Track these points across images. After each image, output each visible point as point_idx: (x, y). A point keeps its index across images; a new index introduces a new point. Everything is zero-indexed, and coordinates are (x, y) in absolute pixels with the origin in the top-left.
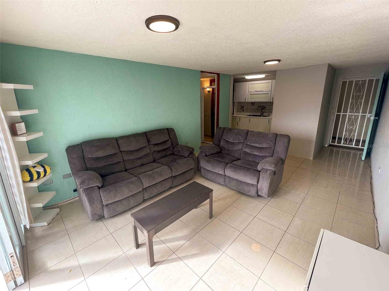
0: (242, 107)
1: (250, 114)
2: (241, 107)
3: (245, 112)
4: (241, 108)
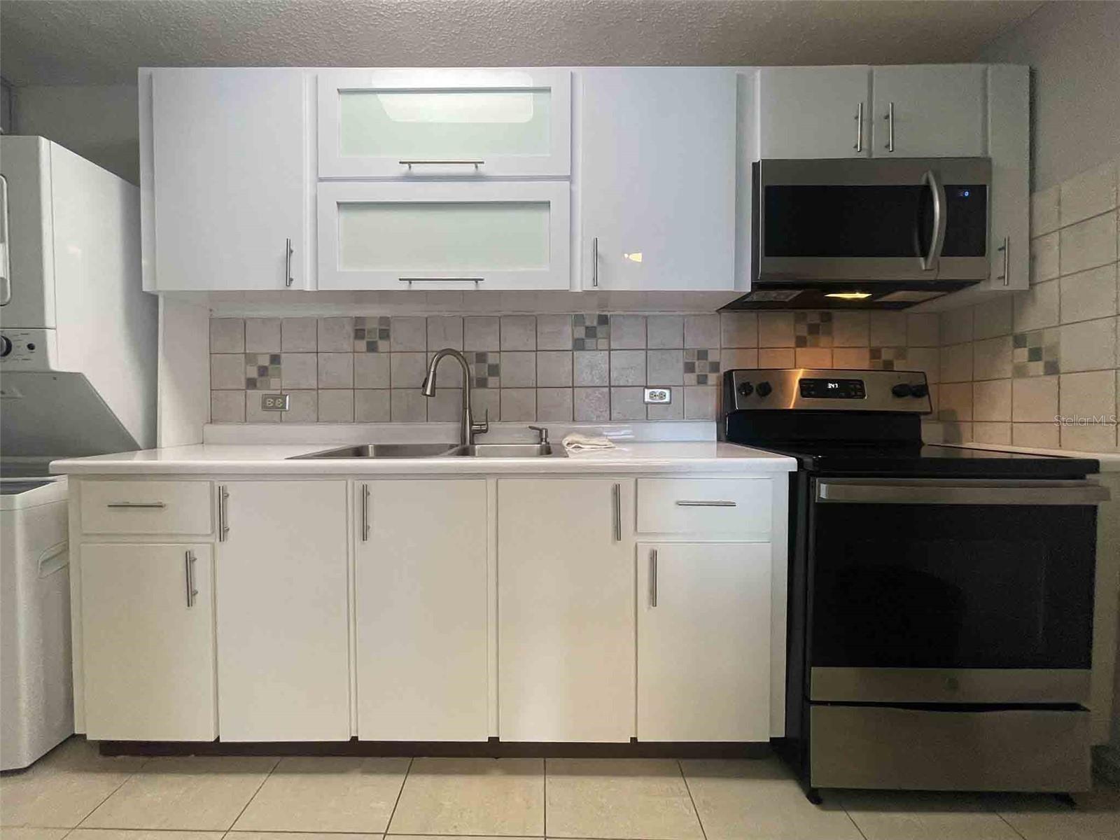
0: (263, 371)
1: (348, 435)
2: (253, 373)
3: (288, 422)
4: (251, 383)
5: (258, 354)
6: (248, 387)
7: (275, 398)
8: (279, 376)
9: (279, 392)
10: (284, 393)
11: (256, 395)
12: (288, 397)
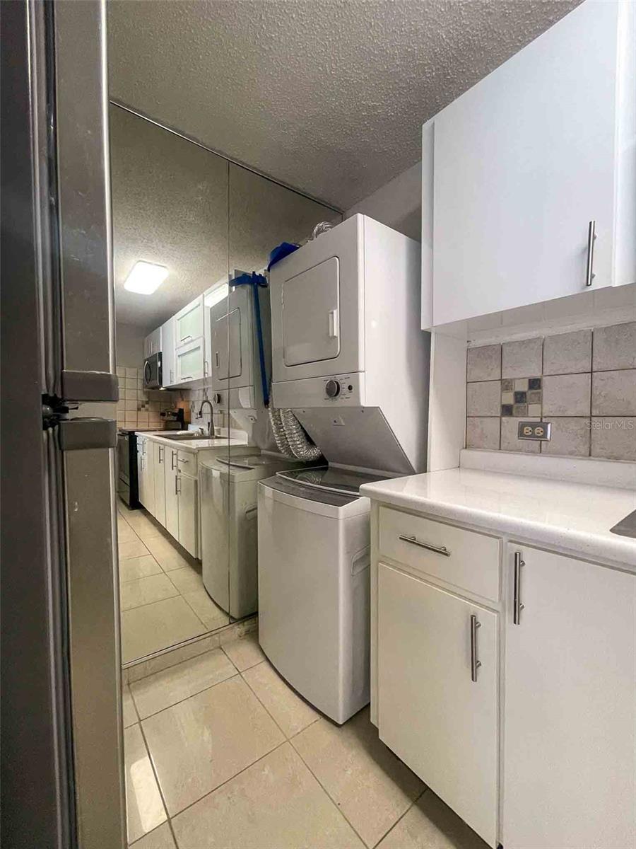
0: (520, 397)
2: (509, 399)
3: (550, 454)
4: (507, 410)
5: (515, 379)
6: (503, 415)
7: (533, 425)
8: (540, 401)
9: (538, 420)
10: (544, 420)
11: (512, 423)
12: (549, 425)
